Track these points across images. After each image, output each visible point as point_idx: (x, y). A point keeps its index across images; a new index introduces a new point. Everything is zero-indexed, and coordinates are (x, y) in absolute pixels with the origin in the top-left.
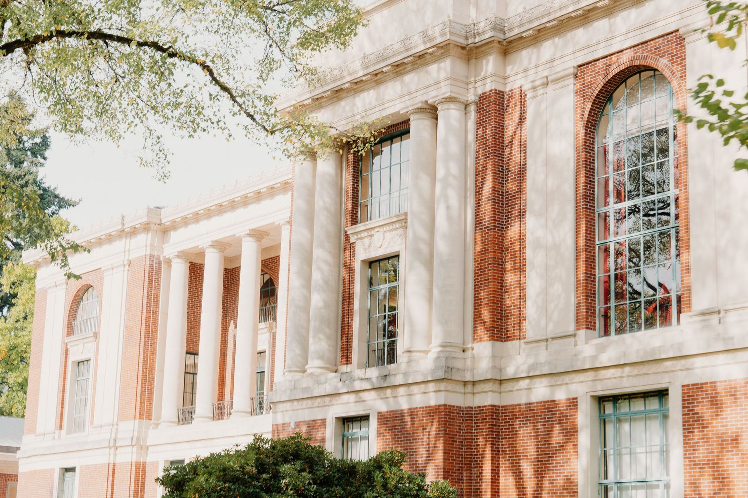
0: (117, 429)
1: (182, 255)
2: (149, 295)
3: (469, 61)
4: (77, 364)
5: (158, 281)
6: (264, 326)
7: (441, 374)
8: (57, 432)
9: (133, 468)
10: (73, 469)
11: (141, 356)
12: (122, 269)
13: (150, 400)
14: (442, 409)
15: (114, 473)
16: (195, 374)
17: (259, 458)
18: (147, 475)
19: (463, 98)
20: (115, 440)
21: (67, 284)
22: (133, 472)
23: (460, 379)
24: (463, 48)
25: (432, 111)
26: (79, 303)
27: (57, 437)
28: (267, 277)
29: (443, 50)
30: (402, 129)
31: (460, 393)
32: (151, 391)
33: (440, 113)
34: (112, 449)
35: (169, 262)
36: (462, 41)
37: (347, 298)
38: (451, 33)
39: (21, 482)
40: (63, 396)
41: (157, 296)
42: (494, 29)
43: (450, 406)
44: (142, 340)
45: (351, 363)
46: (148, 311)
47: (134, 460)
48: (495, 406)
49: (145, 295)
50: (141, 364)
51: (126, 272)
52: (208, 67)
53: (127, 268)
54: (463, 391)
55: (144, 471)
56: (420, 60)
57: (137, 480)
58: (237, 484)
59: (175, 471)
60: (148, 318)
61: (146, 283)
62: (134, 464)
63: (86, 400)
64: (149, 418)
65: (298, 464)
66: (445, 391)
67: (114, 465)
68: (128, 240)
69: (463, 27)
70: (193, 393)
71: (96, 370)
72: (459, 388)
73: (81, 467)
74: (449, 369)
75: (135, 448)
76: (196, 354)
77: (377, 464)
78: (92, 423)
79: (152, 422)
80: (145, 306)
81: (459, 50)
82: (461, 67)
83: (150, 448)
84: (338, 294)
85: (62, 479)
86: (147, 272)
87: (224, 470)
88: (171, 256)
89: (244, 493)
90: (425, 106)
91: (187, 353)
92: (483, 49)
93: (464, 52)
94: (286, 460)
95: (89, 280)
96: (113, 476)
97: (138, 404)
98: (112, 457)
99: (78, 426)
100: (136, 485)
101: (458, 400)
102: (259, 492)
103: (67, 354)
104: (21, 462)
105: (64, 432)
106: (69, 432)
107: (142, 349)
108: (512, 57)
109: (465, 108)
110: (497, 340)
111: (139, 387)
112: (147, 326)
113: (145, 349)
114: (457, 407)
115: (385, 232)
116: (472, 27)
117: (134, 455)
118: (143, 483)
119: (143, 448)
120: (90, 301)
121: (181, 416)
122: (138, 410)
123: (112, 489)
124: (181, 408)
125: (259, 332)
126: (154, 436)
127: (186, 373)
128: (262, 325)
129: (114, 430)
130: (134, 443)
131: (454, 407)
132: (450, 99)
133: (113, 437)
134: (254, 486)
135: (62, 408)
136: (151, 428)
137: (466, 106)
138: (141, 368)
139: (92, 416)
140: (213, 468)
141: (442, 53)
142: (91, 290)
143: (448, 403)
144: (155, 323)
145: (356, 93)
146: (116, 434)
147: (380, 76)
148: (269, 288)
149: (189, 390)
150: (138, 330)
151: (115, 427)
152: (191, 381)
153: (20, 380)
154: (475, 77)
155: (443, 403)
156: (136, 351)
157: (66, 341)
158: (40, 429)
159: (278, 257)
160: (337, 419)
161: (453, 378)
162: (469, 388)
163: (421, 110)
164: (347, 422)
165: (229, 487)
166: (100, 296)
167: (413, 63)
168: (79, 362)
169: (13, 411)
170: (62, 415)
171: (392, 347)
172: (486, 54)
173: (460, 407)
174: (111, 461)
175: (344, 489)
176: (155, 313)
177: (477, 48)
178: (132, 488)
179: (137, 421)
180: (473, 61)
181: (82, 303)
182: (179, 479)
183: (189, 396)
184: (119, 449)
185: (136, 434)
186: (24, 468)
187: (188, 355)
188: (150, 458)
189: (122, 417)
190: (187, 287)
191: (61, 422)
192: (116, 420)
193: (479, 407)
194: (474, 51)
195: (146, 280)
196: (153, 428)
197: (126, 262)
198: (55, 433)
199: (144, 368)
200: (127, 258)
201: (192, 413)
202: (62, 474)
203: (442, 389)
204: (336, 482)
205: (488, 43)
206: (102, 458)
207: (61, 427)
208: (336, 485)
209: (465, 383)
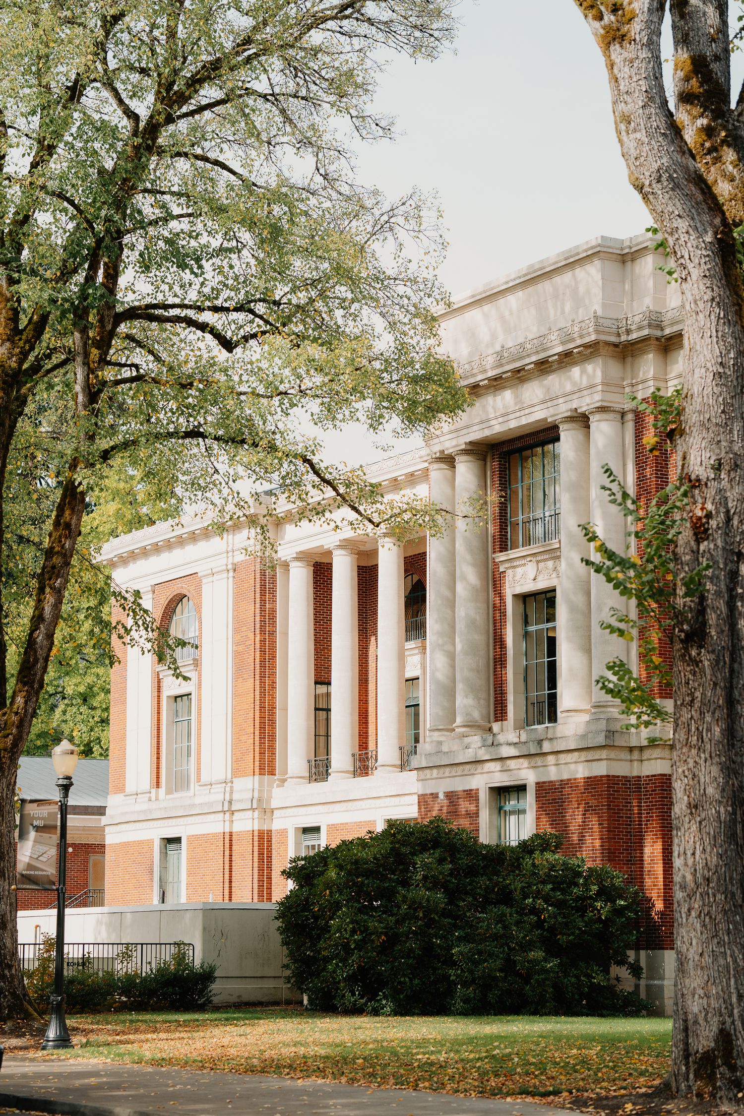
0: (231, 787)
1: (302, 557)
2: (262, 610)
3: (624, 358)
4: (173, 699)
5: (273, 591)
6: (414, 646)
7: (601, 740)
8: (154, 791)
9: (256, 839)
10: (177, 840)
11: (257, 693)
12: (225, 575)
13: (272, 749)
14: (605, 780)
15: (231, 845)
16: (328, 710)
17: (395, 847)
18: (274, 847)
19: (618, 407)
20: (230, 802)
21: (154, 592)
22: (256, 844)
23: (625, 745)
24: (616, 345)
25: (582, 420)
26: (171, 618)
27: (153, 798)
28: (416, 578)
29: (591, 350)
30: (553, 435)
31: (626, 760)
32: (272, 737)
33: (593, 426)
34: (228, 814)
35: (286, 566)
36: (613, 339)
37: (499, 641)
38: (597, 332)
39: (109, 856)
40: (158, 743)
41: (273, 611)
42: (650, 326)
43: (613, 776)
44: (257, 672)
45: (506, 720)
46: (263, 632)
47: (256, 828)
48: (665, 775)
49: (258, 611)
50: (257, 703)
51: (231, 579)
52: (309, 460)
53: (231, 574)
54: (629, 757)
55: (270, 841)
56: (567, 359)
57: (261, 854)
58: (371, 878)
59: (303, 862)
60: (263, 641)
61: (258, 595)
62: (256, 833)
63: (189, 747)
64: (272, 773)
65: (438, 853)
66: (606, 759)
67: (231, 836)
68: (231, 537)
69: (614, 322)
70: (328, 736)
71: (199, 709)
72: (625, 755)
73: (188, 837)
74: (610, 733)
75: (256, 813)
76: (329, 683)
77: (526, 848)
78: (199, 780)
79: (276, 778)
80: (258, 626)
81: (612, 348)
82: (615, 368)
83: (275, 812)
84: (488, 635)
85: (164, 854)
86: (258, 580)
87: (356, 862)
88: (288, 558)
89: (378, 888)
90: (575, 414)
91: (316, 683)
92: (640, 345)
93: (617, 349)
94: (424, 848)
95: (182, 587)
96: (231, 850)
97: (257, 755)
98: (227, 823)
99: (181, 782)
100: (261, 860)
101: (622, 768)
102: (395, 887)
103: (159, 687)
104: (107, 829)
105: (162, 791)
106: (169, 792)
107: (257, 682)
108: (672, 355)
109: (622, 417)
110: (666, 698)
111: (257, 733)
112: (263, 651)
113: (262, 683)
114: (623, 777)
115: (538, 562)
116: (624, 322)
117: (256, 821)
118: (270, 857)
119: (267, 812)
120: (186, 614)
121: (314, 770)
122: (257, 764)
123: (231, 866)
124: (313, 759)
125: (407, 653)
126: (279, 796)
127: (316, 709)
128: (411, 645)
129: (228, 789)
130: (255, 806)
131: (618, 777)
132: (602, 409)
133: (227, 798)
134: (390, 879)
135: (158, 758)
136: (275, 785)
137: (623, 414)
138: (257, 708)
139: (199, 770)
140: (344, 860)
141: (591, 352)
142: (185, 600)
143: (611, 773)
144: (273, 648)
145: (497, 390)
146: (231, 792)
147: (522, 373)
148: (420, 593)
149: (322, 732)
150: (252, 657)
151: (229, 784)
152: (325, 717)
153: (82, 689)
154: (632, 379)
155: (605, 773)
156: (250, 685)
157: (157, 670)
158: (130, 787)
159: (425, 554)
160: (492, 789)
161: (616, 744)
162: (636, 755)
163: (571, 419)
164: (504, 792)
165: (362, 882)
166: (198, 609)
167: (560, 362)
168: (176, 697)
169: (74, 734)
170: (158, 768)
171: (553, 699)
172: (644, 352)
173: (626, 777)
174: (227, 830)
175: (490, 880)
176: (273, 633)
177: (632, 344)
178: (256, 864)
179: (257, 777)
180: (629, 359)
181: (174, 618)
182: (308, 872)
183: (322, 740)
184: (236, 814)
185: (256, 795)
186: (111, 838)
187: (318, 686)
188: (276, 825)
189: (237, 772)
190: (312, 596)
191: (158, 777)
192: (229, 776)
193: (648, 776)
194: (630, 348)
195: (258, 590)
196: (278, 786)
197: (230, 567)
198: (150, 793)
199: (262, 708)
200: (230, 561)
201: (328, 766)
202: (163, 847)
203: (604, 757)
204: (481, 871)
205: (645, 340)
206: (215, 826)
207: (158, 785)
208: (482, 875)
209: (631, 749)
